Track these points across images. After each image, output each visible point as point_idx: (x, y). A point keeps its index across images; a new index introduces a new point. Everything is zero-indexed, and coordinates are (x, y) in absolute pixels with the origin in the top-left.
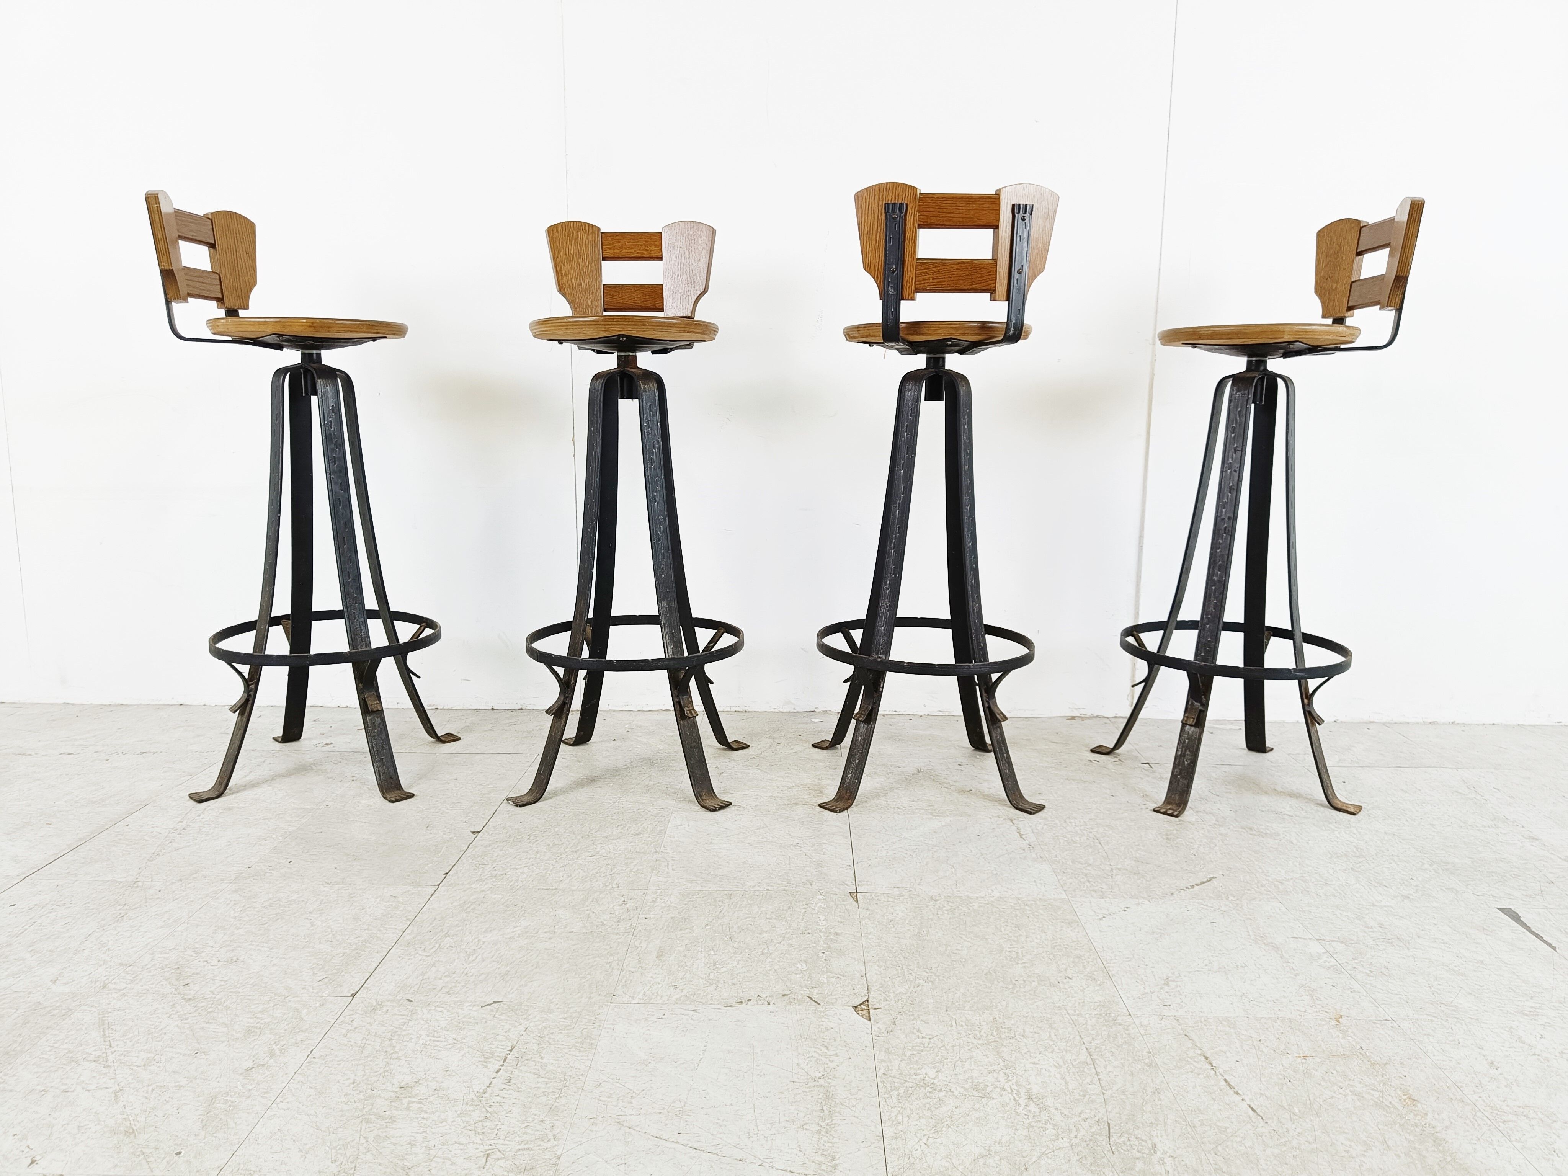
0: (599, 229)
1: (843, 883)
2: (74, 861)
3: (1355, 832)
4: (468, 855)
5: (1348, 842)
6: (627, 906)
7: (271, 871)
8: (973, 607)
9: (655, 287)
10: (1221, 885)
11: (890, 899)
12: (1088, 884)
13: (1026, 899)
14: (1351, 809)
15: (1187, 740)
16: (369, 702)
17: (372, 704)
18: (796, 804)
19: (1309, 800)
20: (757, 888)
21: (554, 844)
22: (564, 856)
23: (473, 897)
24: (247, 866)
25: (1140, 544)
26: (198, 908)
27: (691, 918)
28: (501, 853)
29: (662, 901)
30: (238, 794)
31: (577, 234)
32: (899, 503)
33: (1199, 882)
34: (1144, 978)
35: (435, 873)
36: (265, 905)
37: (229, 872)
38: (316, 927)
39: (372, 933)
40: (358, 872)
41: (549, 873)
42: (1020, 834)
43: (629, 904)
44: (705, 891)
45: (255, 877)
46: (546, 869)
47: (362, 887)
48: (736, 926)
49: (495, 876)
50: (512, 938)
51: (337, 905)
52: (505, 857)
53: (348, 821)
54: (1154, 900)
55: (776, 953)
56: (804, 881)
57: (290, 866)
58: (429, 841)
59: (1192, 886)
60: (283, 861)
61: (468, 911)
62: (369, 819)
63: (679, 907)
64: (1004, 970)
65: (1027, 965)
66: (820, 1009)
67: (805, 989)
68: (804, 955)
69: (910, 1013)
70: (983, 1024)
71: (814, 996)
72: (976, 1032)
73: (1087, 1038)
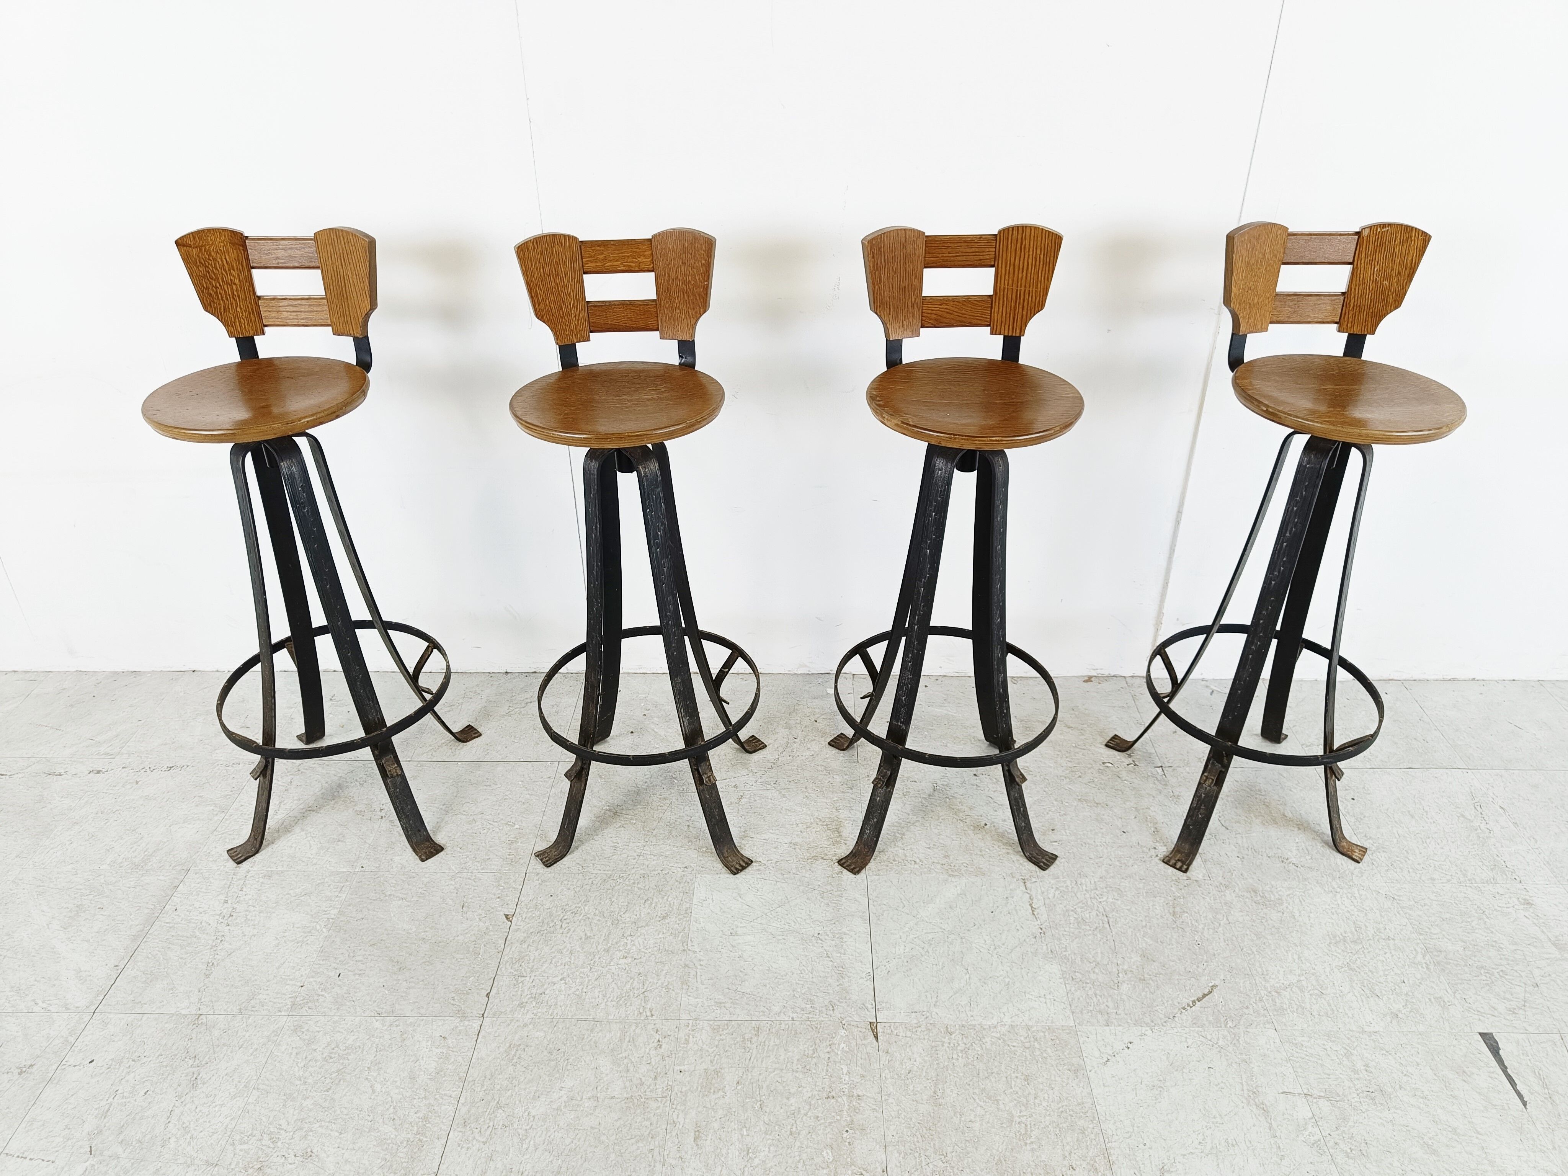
0: (576, 239)
1: (864, 1007)
2: (135, 977)
3: (1357, 895)
4: (506, 958)
5: (1348, 915)
6: (662, 1050)
7: (323, 993)
8: (998, 679)
9: (647, 305)
10: (1221, 1000)
11: (909, 1034)
12: (1095, 999)
13: (1035, 1028)
14: (1356, 855)
15: (1203, 795)
16: (388, 769)
17: (391, 768)
18: (815, 858)
19: (1318, 834)
20: (782, 1017)
21: (587, 938)
22: (597, 957)
23: (516, 1038)
24: (299, 984)
25: (1177, 518)
26: (264, 1062)
27: (723, 1071)
28: (537, 954)
29: (695, 1039)
30: (275, 846)
31: (552, 250)
32: (924, 582)
33: (1200, 995)
34: (1142, 1166)
35: (478, 994)
36: (325, 1054)
37: (284, 994)
38: (377, 1094)
39: (429, 1104)
40: (405, 992)
41: (585, 990)
42: (1032, 907)
43: (663, 1047)
44: (733, 1023)
45: (310, 1004)
46: (582, 983)
47: (412, 1020)
48: (765, 1086)
49: (535, 997)
50: (559, 1109)
51: (392, 1054)
52: (542, 962)
53: (386, 896)
54: (1156, 1028)
55: (803, 1133)
56: (826, 1003)
57: (339, 983)
58: (466, 933)
59: (1194, 1002)
60: (332, 974)
61: (515, 1061)
62: (406, 892)
63: (711, 1050)
64: (1013, 1157)
65: (1034, 1146)
68: (830, 1136)
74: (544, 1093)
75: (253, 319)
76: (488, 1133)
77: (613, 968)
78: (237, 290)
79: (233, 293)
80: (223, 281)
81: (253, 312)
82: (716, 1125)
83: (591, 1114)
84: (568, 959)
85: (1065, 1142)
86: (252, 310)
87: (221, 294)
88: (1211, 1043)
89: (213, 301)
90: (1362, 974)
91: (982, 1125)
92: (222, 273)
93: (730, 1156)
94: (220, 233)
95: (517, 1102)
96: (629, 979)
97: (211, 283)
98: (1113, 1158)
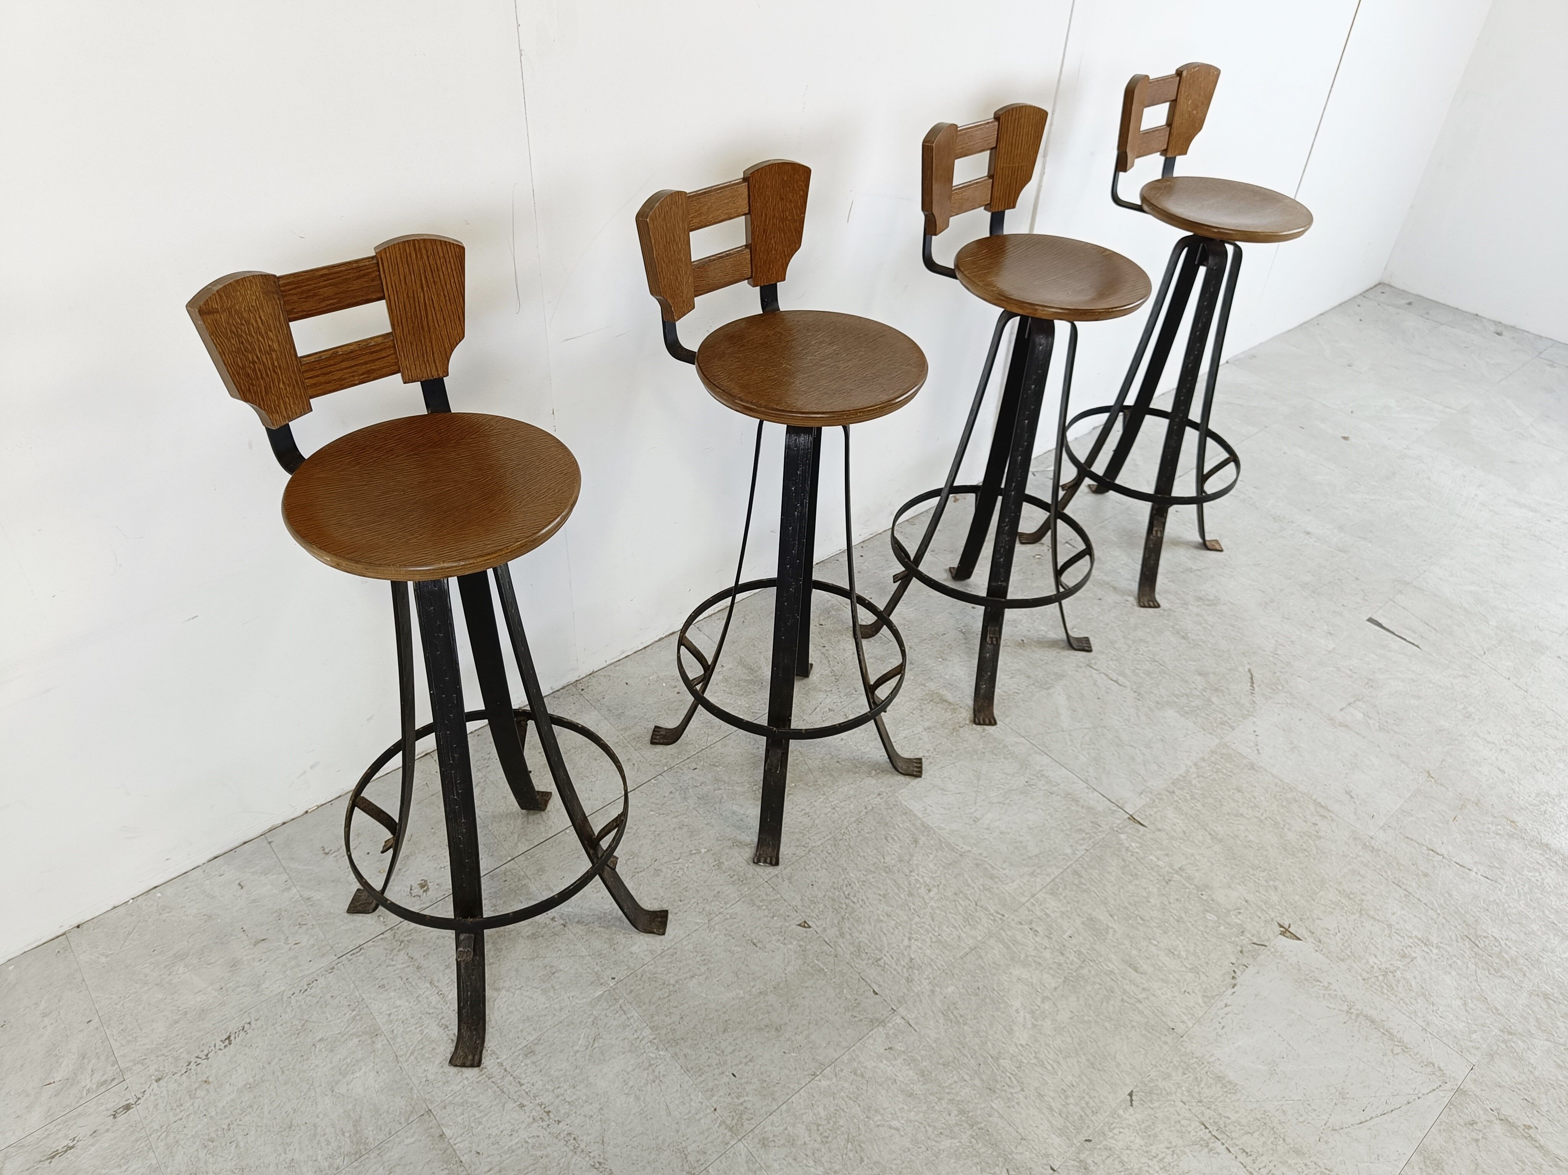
0: (684, 193)
1: (1113, 812)
3: (1242, 572)
4: (847, 957)
5: (1252, 587)
6: (1041, 933)
7: (742, 1100)
9: (737, 253)
10: (1261, 675)
11: (1155, 810)
12: (1211, 718)
13: (1206, 757)
14: (1217, 547)
15: (1152, 546)
18: (955, 729)
20: (1079, 854)
22: (911, 904)
23: (940, 1005)
24: (710, 1111)
28: (865, 935)
29: (1050, 910)
31: (671, 212)
32: (1021, 451)
33: (1250, 680)
35: (867, 998)
36: (818, 1139)
37: (709, 1129)
38: (902, 1129)
39: (949, 1100)
40: (809, 1042)
41: (937, 934)
42: (1114, 681)
43: (1039, 930)
44: (1057, 880)
45: (745, 1117)
46: (927, 931)
47: (846, 1058)
48: (1127, 905)
49: (910, 967)
51: (869, 1093)
52: (877, 939)
53: (674, 986)
54: (1254, 714)
55: (1183, 915)
56: (1090, 824)
57: (743, 1081)
58: (789, 962)
59: (1251, 686)
60: (726, 1080)
61: (961, 1021)
62: (687, 969)
63: (1069, 909)
65: (1287, 827)
66: (1272, 950)
67: (1242, 938)
68: (1197, 905)
69: (1305, 917)
70: (1339, 898)
71: (1255, 941)
72: (1346, 908)
73: (1384, 874)
74: (1011, 1024)
75: (298, 393)
76: (1015, 1082)
77: (932, 903)
78: (277, 360)
79: (273, 364)
80: (260, 351)
81: (298, 384)
82: (1134, 952)
83: (1058, 1010)
84: (893, 923)
85: (1295, 812)
86: (296, 380)
87: (260, 370)
88: (1285, 705)
89: (252, 384)
91: (1252, 835)
92: (258, 340)
93: (1166, 963)
94: (250, 281)
95: (1004, 1045)
96: (953, 903)
97: (247, 358)
98: (1323, 804)
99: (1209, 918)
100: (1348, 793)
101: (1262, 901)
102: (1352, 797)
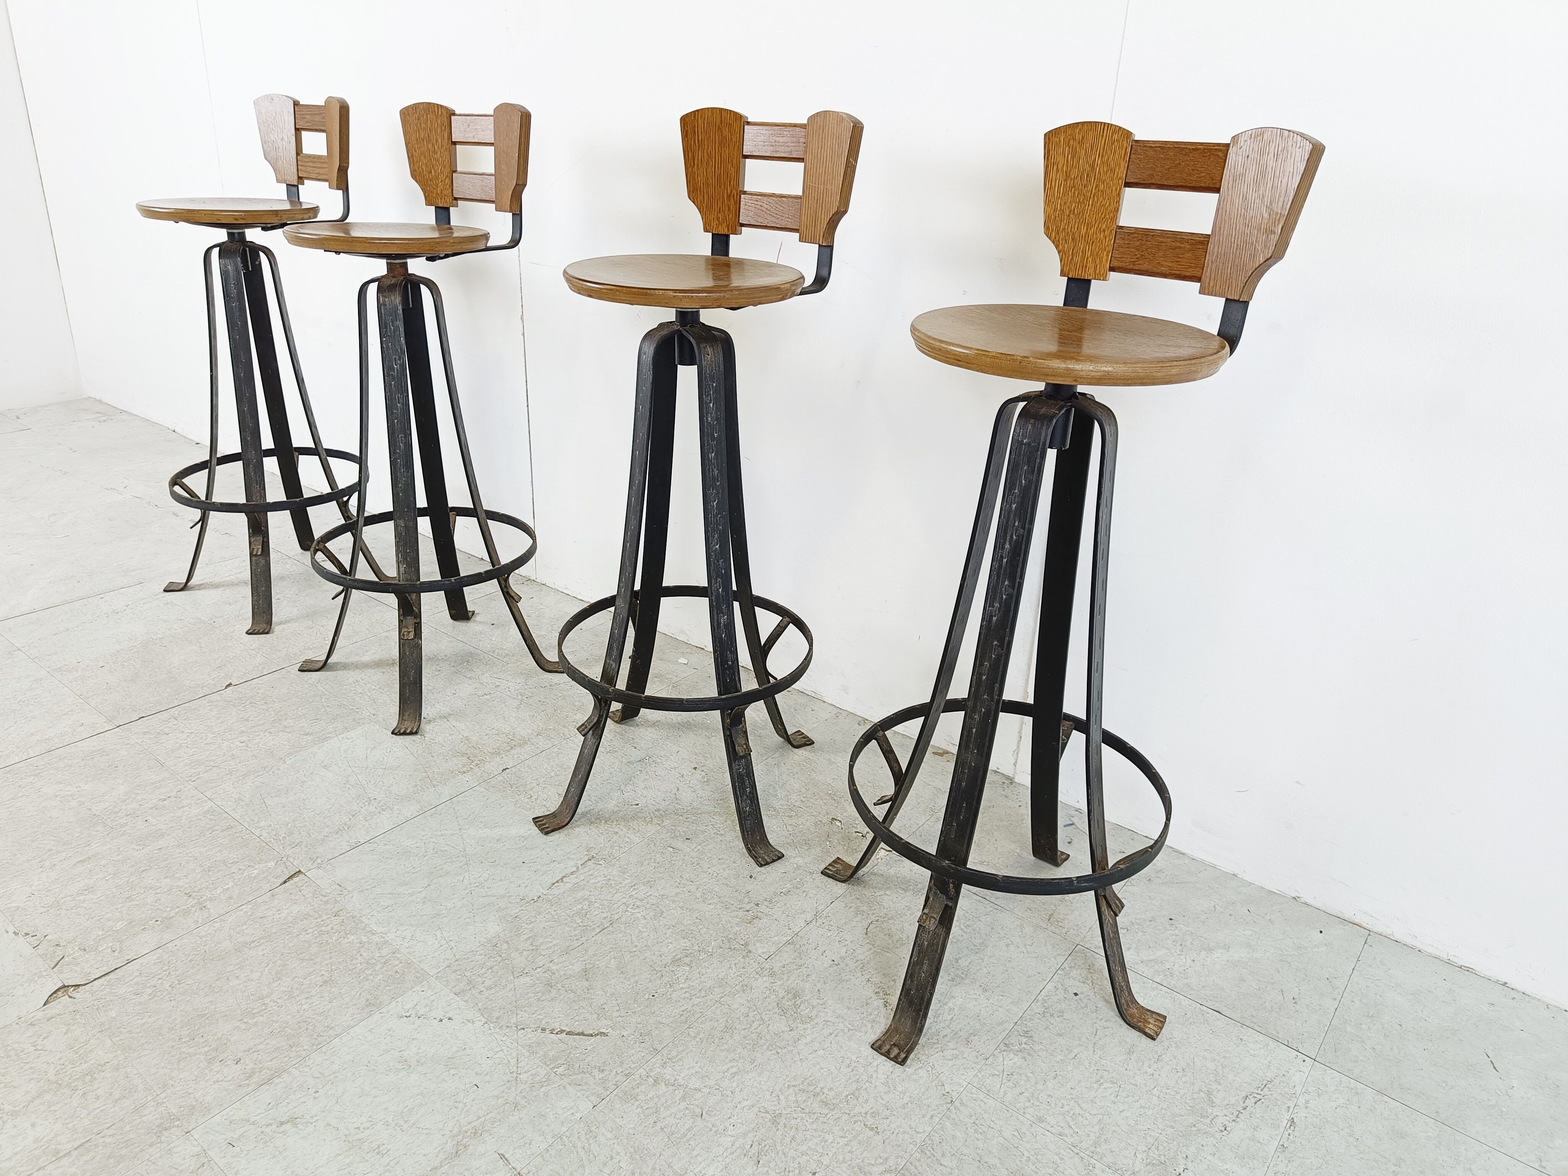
1: (314, 859)
4: (187, 705)
6: (161, 803)
7: (80, 671)
10: (590, 1048)
11: (309, 895)
12: (484, 970)
13: (400, 956)
20: (256, 831)
21: (246, 720)
23: (111, 748)
24: (80, 661)
28: (205, 712)
29: (188, 809)
31: (428, 118)
33: (577, 1031)
34: (285, 1103)
35: (138, 715)
36: (25, 699)
37: (66, 661)
40: (112, 692)
41: (190, 746)
42: (562, 879)
43: (165, 803)
44: (225, 816)
45: (65, 672)
46: (195, 743)
47: (88, 707)
48: (169, 861)
49: (160, 735)
50: (57, 796)
51: (48, 717)
52: (199, 718)
53: (197, 641)
54: (492, 1025)
55: (134, 903)
56: (297, 841)
57: (96, 670)
58: (194, 681)
59: (562, 1031)
60: (101, 664)
61: (88, 758)
62: (208, 645)
63: (183, 821)
64: (217, 1020)
65: (243, 1026)
66: (44, 974)
67: (77, 948)
68: (143, 916)
69: (78, 1016)
70: (91, 1062)
71: (66, 959)
72: (71, 1066)
73: (110, 1132)
74: (67, 783)
77: (226, 744)
79: (283, 147)
80: (278, 137)
82: (104, 863)
83: (64, 810)
84: (214, 724)
85: (267, 1041)
87: (276, 145)
88: (515, 1069)
89: (270, 152)
90: (779, 1133)
91: (239, 985)
92: (278, 130)
93: (77, 884)
95: (48, 779)
96: (222, 754)
97: (271, 137)
98: (277, 1080)
99: (120, 923)
100: (293, 1120)
101: (123, 976)
102: (282, 1123)
